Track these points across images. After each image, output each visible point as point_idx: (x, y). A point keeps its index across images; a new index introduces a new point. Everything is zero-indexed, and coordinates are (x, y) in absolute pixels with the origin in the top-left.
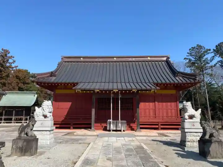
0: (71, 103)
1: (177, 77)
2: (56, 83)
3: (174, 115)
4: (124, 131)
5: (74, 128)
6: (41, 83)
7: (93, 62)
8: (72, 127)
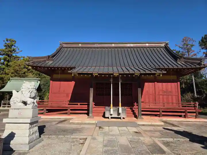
1: (178, 62)
2: (52, 67)
4: (123, 118)
6: (37, 67)
7: (91, 48)
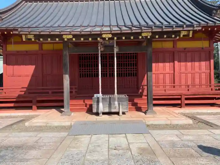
0: (34, 66)
1: (215, 16)
3: (204, 82)
4: (124, 113)
5: (39, 108)
8: (34, 107)
